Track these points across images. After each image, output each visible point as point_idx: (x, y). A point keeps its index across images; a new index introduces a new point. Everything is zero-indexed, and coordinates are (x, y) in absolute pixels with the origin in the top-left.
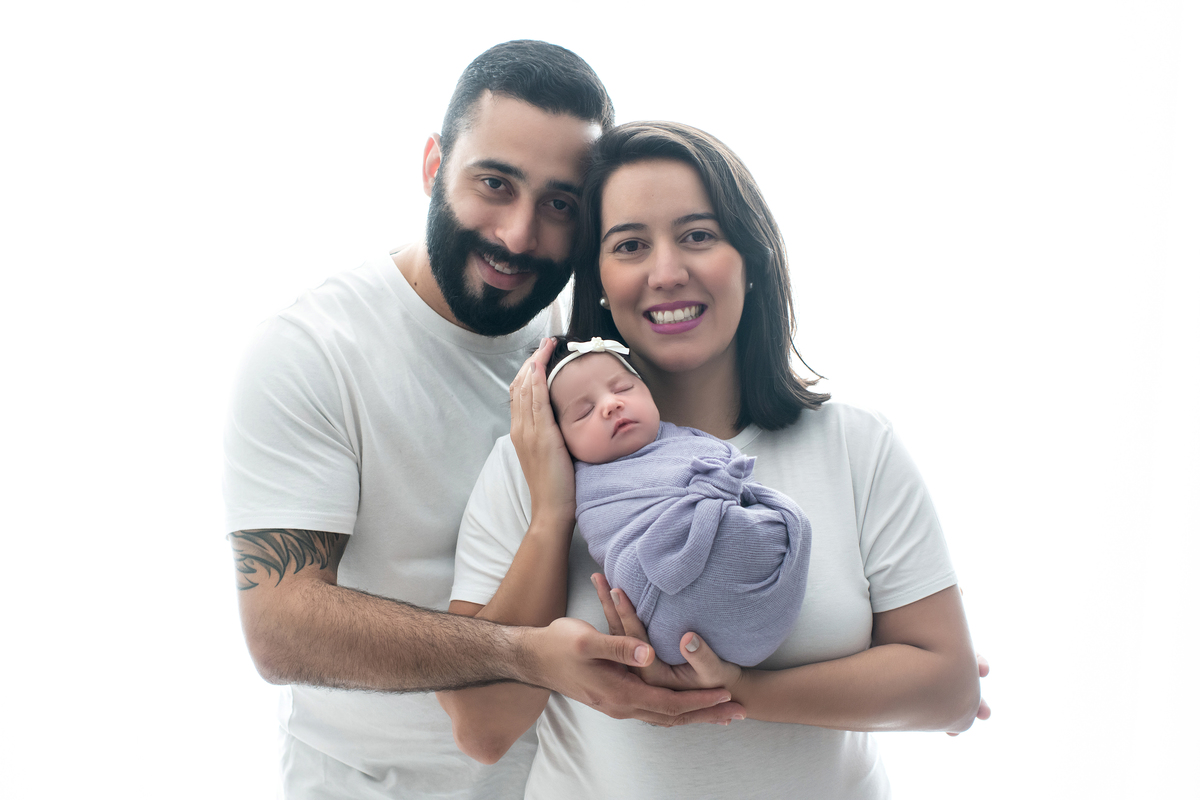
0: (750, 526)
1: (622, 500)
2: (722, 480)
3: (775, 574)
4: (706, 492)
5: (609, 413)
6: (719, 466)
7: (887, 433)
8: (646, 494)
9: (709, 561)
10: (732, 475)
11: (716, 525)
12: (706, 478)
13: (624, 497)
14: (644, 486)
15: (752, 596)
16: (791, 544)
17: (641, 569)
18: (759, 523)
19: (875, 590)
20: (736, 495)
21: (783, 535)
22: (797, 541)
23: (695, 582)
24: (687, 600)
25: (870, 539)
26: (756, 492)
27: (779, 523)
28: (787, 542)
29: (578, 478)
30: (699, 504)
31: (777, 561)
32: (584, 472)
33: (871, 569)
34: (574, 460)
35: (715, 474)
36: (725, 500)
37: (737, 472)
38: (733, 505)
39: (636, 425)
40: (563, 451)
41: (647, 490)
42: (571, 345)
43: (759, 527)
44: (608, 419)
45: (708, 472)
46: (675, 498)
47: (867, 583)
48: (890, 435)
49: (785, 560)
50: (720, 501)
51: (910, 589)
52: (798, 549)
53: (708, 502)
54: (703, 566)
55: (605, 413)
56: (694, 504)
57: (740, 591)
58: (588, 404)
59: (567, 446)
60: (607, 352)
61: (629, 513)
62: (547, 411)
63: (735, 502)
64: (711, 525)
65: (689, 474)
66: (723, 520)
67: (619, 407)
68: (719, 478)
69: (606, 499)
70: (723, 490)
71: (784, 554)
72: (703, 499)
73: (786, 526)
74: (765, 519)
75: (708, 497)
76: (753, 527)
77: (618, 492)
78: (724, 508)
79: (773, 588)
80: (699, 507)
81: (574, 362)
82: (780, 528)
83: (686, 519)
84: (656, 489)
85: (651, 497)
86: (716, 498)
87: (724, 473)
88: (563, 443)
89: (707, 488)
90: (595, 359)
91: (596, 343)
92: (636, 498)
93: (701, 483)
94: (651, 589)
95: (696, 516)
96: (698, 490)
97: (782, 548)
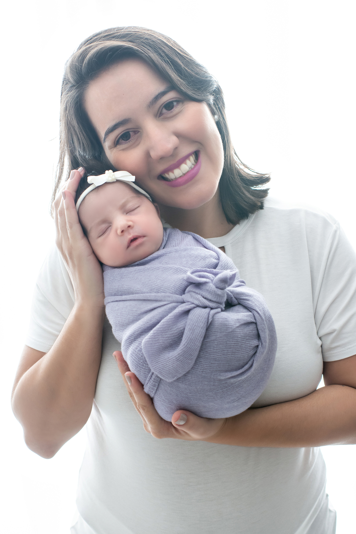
0: (230, 330)
1: (134, 300)
2: (210, 292)
3: (250, 363)
4: (197, 302)
5: (122, 231)
6: (207, 280)
7: (336, 232)
8: (152, 298)
9: (199, 357)
10: (217, 287)
11: (204, 331)
12: (197, 291)
13: (136, 298)
14: (151, 291)
15: (232, 380)
16: (262, 338)
17: (146, 361)
18: (238, 327)
19: (325, 347)
20: (220, 303)
21: (255, 332)
22: (265, 335)
23: (188, 373)
24: (182, 386)
25: (322, 310)
26: (237, 297)
27: (252, 323)
28: (258, 336)
29: (105, 277)
30: (192, 313)
31: (252, 353)
32: (109, 274)
33: (323, 332)
34: (102, 265)
35: (204, 287)
36: (212, 309)
37: (222, 285)
38: (218, 313)
39: (145, 239)
40: (92, 258)
41: (153, 295)
42: (90, 179)
43: (238, 330)
44: (122, 236)
45: (198, 285)
46: (174, 304)
47: (319, 342)
48: (338, 232)
49: (258, 352)
50: (207, 310)
51: (350, 346)
52: (268, 341)
53: (198, 311)
54: (193, 362)
55: (119, 232)
56: (187, 312)
57: (222, 378)
58: (107, 223)
59: (94, 253)
60: (118, 181)
61: (139, 312)
62: (77, 228)
63: (219, 310)
64: (200, 331)
65: (185, 283)
66: (209, 326)
67: (129, 226)
68: (208, 290)
69: (124, 297)
70: (210, 301)
71: (257, 346)
72: (194, 308)
73: (256, 324)
74: (242, 323)
75: (198, 306)
76: (233, 331)
77: (132, 293)
78: (210, 317)
79: (249, 374)
80: (191, 315)
81: (93, 192)
82: (252, 327)
83: (180, 325)
84: (160, 295)
85: (156, 301)
86: (205, 307)
87: (211, 286)
88: (90, 251)
89: (198, 299)
90: (109, 188)
91: (109, 176)
92: (144, 300)
93: (193, 294)
94: (153, 377)
95: (188, 323)
96: (191, 300)
97: (255, 342)
